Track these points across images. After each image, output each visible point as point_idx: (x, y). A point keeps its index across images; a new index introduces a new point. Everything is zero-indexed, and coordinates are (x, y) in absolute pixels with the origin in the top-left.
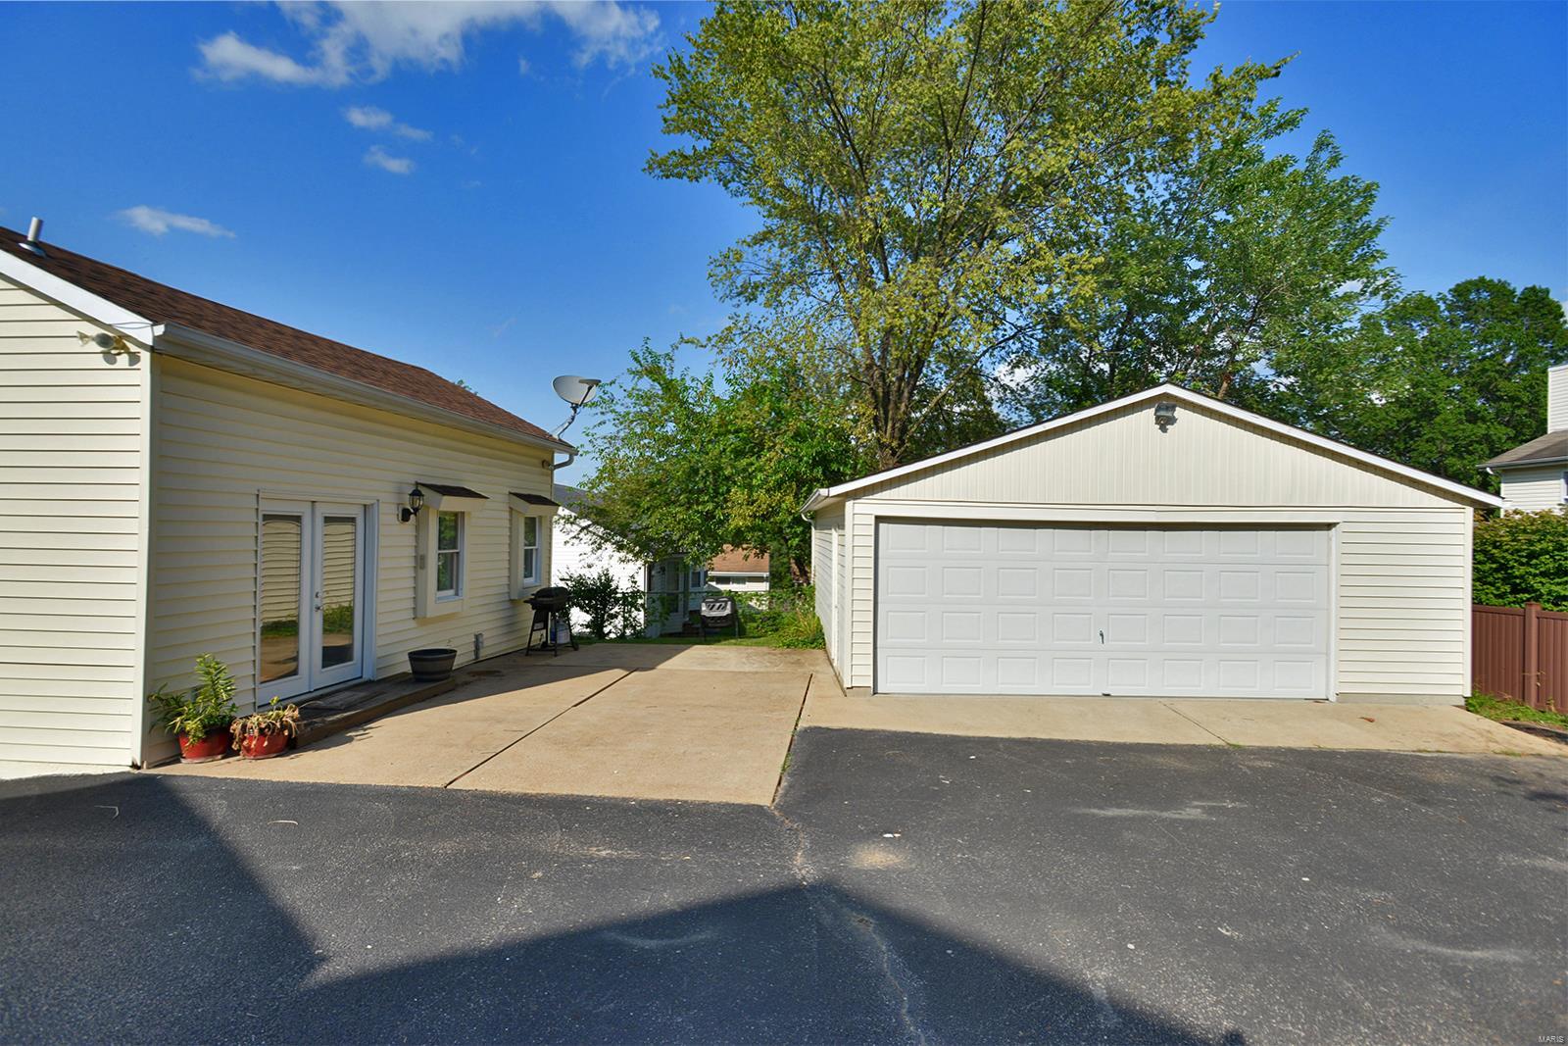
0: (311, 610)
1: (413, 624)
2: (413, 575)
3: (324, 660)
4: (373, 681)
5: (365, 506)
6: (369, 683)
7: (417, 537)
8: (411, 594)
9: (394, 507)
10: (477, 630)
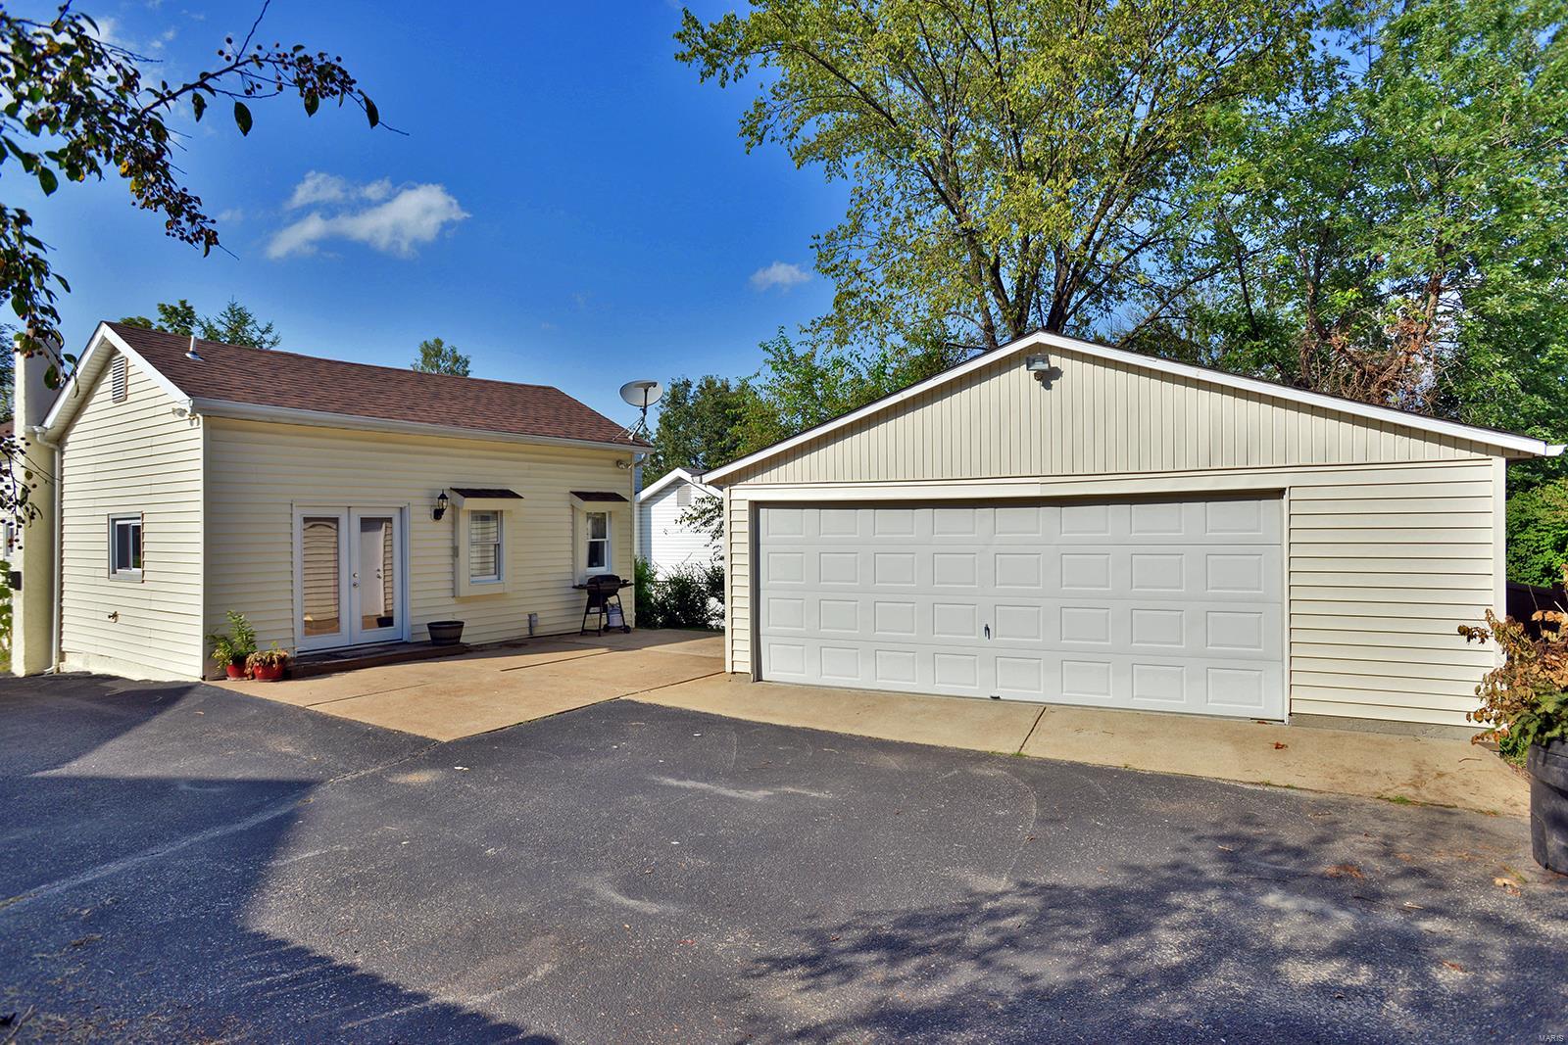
0: (350, 585)
1: (453, 601)
2: (451, 562)
3: (363, 625)
4: (409, 643)
5: (401, 508)
6: (406, 643)
7: (453, 532)
8: (449, 577)
9: (428, 509)
10: (531, 610)
